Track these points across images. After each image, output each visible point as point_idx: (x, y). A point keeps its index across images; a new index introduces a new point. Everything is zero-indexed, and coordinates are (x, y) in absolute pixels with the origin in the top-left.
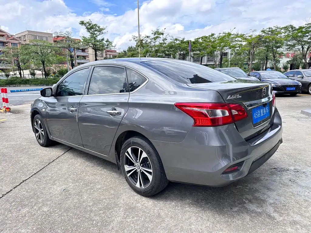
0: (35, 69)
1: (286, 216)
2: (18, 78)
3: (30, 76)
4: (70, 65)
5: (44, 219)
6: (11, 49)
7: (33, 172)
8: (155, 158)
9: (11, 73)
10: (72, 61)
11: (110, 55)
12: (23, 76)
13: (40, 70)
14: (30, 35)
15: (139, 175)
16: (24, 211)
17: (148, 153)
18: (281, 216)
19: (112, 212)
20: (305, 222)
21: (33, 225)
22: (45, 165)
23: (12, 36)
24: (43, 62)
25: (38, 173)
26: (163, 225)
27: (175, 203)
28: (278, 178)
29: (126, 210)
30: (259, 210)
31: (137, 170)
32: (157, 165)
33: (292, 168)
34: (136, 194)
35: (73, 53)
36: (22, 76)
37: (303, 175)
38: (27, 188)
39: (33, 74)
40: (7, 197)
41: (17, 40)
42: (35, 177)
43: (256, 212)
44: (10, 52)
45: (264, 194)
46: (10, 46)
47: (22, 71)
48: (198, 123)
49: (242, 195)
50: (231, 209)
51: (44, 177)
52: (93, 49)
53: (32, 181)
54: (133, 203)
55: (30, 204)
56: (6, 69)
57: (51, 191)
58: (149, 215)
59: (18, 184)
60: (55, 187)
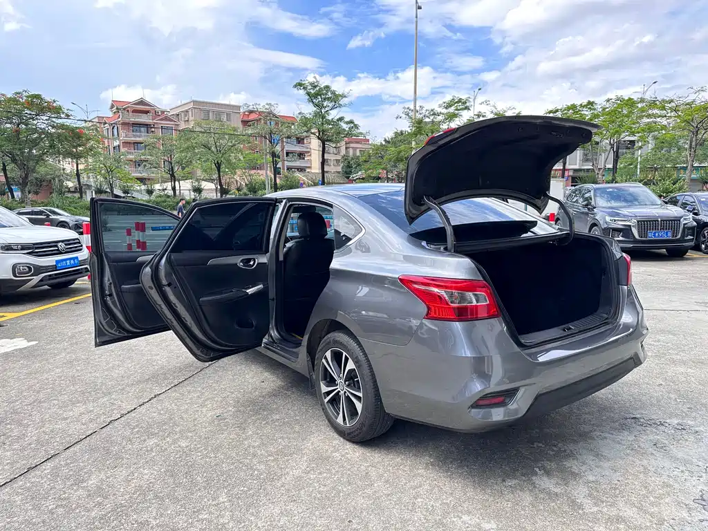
0: (203, 180)
1: (606, 506)
2: (168, 197)
3: (192, 193)
4: (271, 171)
5: (180, 457)
6: (160, 138)
7: (172, 383)
8: (366, 371)
9: (157, 187)
10: (275, 163)
11: (355, 149)
12: (180, 192)
13: (212, 180)
14: (196, 110)
15: (343, 403)
16: (152, 442)
17: (356, 362)
18: (596, 504)
19: (288, 460)
20: (640, 521)
21: (161, 465)
22: (193, 372)
23: (163, 112)
24: (218, 166)
25: (181, 385)
26: (369, 491)
27: (402, 459)
28: (631, 438)
29: (312, 460)
30: (558, 490)
31: (339, 392)
32: (370, 385)
33: (675, 421)
34: (336, 436)
35: (278, 148)
36: (177, 192)
37: (692, 438)
38: (160, 408)
39: (198, 190)
40: (128, 419)
41: (172, 121)
42: (176, 391)
43: (549, 493)
44: (157, 145)
45: (584, 463)
46: (159, 133)
47: (177, 183)
48: (433, 314)
49: (536, 461)
50: (504, 481)
51: (189, 392)
52: (319, 138)
53: (169, 398)
54: (327, 450)
55: (161, 433)
56: (149, 179)
57: (197, 416)
58: (349, 472)
59: (146, 401)
60: (204, 410)
